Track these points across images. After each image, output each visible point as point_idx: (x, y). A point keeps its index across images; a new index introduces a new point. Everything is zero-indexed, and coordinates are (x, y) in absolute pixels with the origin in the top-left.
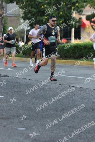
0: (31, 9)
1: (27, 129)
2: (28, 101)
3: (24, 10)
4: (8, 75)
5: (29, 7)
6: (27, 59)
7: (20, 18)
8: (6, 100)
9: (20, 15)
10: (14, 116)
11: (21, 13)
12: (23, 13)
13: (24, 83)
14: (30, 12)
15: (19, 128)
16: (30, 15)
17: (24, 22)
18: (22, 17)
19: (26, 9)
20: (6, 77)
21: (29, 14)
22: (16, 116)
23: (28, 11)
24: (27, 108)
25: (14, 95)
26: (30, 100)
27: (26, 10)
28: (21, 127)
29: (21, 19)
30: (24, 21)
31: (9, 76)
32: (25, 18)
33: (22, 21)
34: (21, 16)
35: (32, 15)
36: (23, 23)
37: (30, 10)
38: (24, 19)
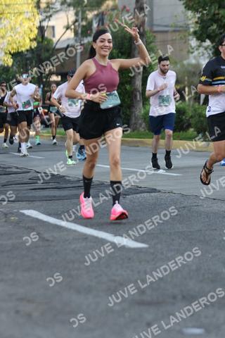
0: (217, 12)
1: (208, 331)
2: (213, 256)
3: (198, 15)
4: (158, 188)
5: (211, 6)
6: (208, 145)
7: (190, 35)
8: (153, 254)
9: (187, 27)
10: (174, 297)
11: (190, 22)
12: (197, 22)
13: (202, 209)
14: (214, 19)
15: (187, 327)
16: (215, 27)
17: (199, 46)
18: (195, 33)
19: (205, 12)
20: (153, 194)
21: (212, 25)
22: (180, 297)
23: (209, 17)
24: (210, 276)
25: (173, 240)
26: (217, 255)
27: (203, 14)
28: (194, 327)
29: (191, 37)
30: (198, 43)
31: (159, 191)
32: (201, 35)
33: (194, 42)
34: (192, 30)
35: (220, 27)
36: (197, 49)
37: (214, 15)
38: (198, 39)
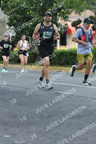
0: (16, 16)
1: (12, 136)
3: (9, 17)
5: (14, 13)
6: (12, 66)
7: (6, 24)
9: (5, 21)
11: (6, 19)
12: (8, 19)
13: (10, 90)
14: (15, 18)
15: (4, 135)
16: (15, 21)
17: (9, 28)
18: (8, 23)
19: (12, 15)
21: (14, 20)
22: (1, 123)
23: (13, 17)
24: (13, 115)
26: (15, 107)
27: (11, 16)
28: (7, 135)
29: (6, 25)
30: (9, 27)
32: (10, 24)
33: (7, 27)
34: (7, 22)
35: (17, 21)
36: (8, 30)
37: (15, 17)
38: (9, 26)
